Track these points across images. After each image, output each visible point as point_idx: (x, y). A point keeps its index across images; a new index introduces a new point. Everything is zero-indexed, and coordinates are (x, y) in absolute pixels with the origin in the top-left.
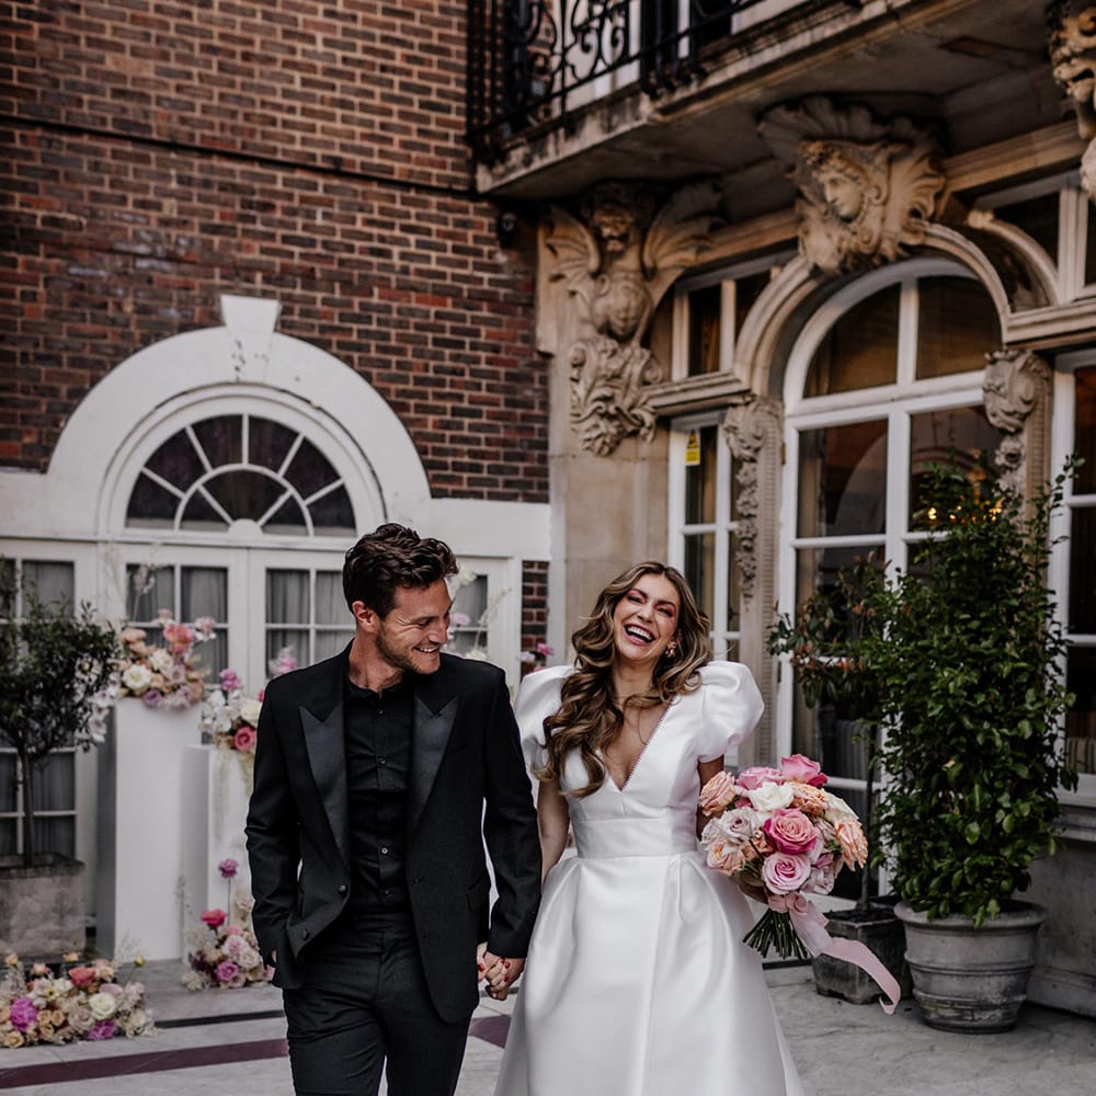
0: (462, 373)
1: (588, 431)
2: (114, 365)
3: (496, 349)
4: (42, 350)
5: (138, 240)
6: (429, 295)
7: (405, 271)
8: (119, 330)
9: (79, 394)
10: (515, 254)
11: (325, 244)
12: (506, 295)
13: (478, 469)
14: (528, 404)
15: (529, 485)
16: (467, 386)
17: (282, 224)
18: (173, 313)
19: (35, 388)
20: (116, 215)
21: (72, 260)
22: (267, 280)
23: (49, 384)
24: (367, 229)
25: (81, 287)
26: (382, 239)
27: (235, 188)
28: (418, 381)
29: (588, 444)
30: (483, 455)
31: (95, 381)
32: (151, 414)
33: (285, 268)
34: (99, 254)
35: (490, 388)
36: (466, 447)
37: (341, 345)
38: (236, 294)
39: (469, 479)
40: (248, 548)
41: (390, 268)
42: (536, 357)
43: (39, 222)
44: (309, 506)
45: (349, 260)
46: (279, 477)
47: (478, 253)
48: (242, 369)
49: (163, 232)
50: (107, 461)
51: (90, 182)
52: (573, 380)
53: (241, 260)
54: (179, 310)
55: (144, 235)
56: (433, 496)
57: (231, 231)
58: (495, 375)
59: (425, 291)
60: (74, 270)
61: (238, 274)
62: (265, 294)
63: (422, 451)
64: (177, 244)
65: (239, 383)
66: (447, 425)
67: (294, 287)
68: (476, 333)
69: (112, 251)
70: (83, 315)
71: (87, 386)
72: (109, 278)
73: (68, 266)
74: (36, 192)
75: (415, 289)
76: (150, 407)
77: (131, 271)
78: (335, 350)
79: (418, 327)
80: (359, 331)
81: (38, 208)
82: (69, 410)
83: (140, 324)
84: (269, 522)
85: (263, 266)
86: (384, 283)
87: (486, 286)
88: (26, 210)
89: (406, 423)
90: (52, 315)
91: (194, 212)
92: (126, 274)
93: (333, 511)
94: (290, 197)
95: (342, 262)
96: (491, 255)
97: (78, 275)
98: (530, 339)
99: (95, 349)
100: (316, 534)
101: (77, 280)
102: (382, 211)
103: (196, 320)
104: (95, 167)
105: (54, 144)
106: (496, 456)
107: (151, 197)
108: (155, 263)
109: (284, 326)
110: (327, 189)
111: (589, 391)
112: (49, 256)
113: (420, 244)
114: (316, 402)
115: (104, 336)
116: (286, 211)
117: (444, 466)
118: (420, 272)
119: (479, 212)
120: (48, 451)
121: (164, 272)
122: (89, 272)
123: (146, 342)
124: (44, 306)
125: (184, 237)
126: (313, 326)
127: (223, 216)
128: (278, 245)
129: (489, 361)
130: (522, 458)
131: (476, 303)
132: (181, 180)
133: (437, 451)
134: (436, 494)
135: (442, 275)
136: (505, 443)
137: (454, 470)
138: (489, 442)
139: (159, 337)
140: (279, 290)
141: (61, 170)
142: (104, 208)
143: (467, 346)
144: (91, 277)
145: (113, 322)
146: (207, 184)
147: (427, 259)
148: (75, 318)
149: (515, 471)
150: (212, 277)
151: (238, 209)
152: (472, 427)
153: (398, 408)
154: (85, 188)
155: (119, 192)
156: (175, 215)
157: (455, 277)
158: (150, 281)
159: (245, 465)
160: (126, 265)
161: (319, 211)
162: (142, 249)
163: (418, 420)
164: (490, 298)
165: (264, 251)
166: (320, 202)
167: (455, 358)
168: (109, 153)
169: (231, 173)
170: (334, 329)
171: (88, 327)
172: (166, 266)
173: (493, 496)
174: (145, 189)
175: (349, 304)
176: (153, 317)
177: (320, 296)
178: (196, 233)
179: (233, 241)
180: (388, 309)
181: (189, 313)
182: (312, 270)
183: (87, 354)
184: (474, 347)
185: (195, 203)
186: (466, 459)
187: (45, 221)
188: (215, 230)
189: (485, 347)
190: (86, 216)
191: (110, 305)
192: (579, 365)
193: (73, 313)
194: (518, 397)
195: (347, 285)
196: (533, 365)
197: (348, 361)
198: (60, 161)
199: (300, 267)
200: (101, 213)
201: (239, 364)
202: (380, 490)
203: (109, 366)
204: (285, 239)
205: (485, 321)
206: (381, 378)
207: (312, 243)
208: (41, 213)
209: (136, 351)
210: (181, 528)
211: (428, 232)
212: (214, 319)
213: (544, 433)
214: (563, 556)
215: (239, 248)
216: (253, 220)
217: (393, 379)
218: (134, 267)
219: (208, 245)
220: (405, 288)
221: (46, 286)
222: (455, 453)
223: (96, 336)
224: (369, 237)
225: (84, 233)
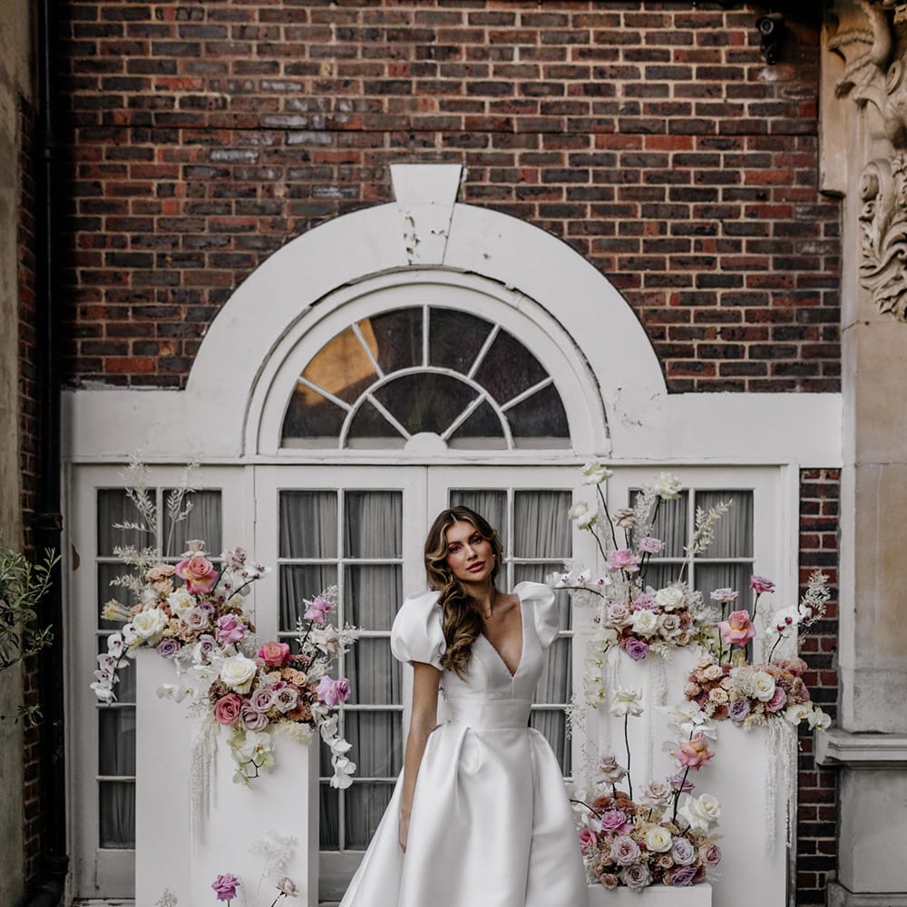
0: (713, 231)
1: (885, 287)
2: (263, 259)
3: (763, 196)
4: (181, 250)
5: (292, 111)
6: (667, 136)
7: (632, 108)
8: (270, 218)
9: (222, 296)
10: (788, 70)
11: (524, 88)
12: (774, 124)
13: (738, 352)
14: (808, 263)
15: (813, 369)
16: (720, 247)
17: (468, 70)
18: (334, 192)
19: (173, 293)
20: (265, 85)
21: (216, 144)
22: (448, 141)
23: (189, 288)
24: (580, 63)
25: (226, 173)
26: (600, 73)
27: (409, 35)
28: (650, 246)
29: (888, 305)
30: (744, 334)
31: (240, 280)
32: (304, 314)
33: (471, 125)
34: (244, 133)
35: (752, 247)
36: (718, 326)
37: (545, 211)
38: (411, 163)
39: (722, 365)
40: (427, 466)
41: (613, 107)
42: (820, 201)
43: (177, 104)
44: (505, 413)
45: (558, 104)
46: (468, 379)
47: (736, 74)
48: (415, 250)
49: (320, 98)
50: (254, 373)
51: (236, 51)
52: (863, 219)
53: (417, 119)
54: (341, 188)
55: (298, 104)
56: (670, 392)
57: (405, 88)
58: (760, 230)
59: (661, 132)
60: (216, 155)
61: (412, 138)
62: (447, 158)
63: (654, 335)
64: (338, 110)
65: (412, 268)
66: (692, 299)
67: (485, 146)
68: (734, 178)
69: (260, 128)
70: (228, 205)
71: (232, 288)
72: (257, 159)
73: (211, 151)
74: (174, 72)
75: (646, 131)
76: (306, 306)
77: (283, 148)
78: (537, 217)
79: (649, 178)
80: (569, 191)
81: (176, 89)
82: (210, 316)
83: (293, 209)
84: (456, 434)
85: (444, 125)
86: (603, 128)
87: (747, 116)
88: (162, 93)
89: (632, 301)
90: (192, 209)
91: (358, 71)
92: (276, 152)
93: (537, 418)
94: (478, 36)
95: (546, 108)
96: (753, 74)
97: (222, 161)
98: (812, 178)
99: (241, 243)
100: (516, 447)
101: (223, 166)
102: (600, 37)
103: (361, 198)
104: (242, 33)
105: (194, 14)
106: (763, 334)
107: (306, 59)
108: (312, 136)
109: (471, 194)
110: (525, 21)
111: (884, 232)
112: (189, 142)
113: (650, 73)
114: (511, 284)
115: (252, 228)
116: (472, 54)
117: (688, 352)
118: (652, 108)
119: (734, 21)
120: (188, 364)
121: (322, 145)
122: (235, 155)
123: (300, 229)
124: (184, 200)
125: (345, 100)
126: (509, 191)
127: (394, 70)
128: (464, 96)
129: (751, 213)
130: (800, 334)
131: (732, 138)
132: (342, 35)
133: (676, 333)
134: (674, 388)
135: (684, 108)
136: (774, 316)
137: (701, 355)
138: (750, 316)
139: (316, 222)
140: (464, 151)
141: (202, 42)
142: (249, 80)
143: (720, 195)
144: (237, 161)
145: (263, 210)
146: (374, 35)
147: (664, 90)
148: (219, 210)
149: (791, 351)
150: (382, 145)
151: (413, 59)
152: (726, 300)
153: (620, 282)
154: (230, 59)
155: (269, 59)
156: (335, 76)
157: (701, 109)
158: (306, 158)
159: (425, 367)
160: (277, 143)
161: (517, 48)
162: (296, 121)
163: (652, 295)
164: (754, 131)
165: (443, 106)
166: (517, 38)
167: (701, 212)
168: (257, 16)
169: (404, 17)
170: (536, 192)
171: (234, 219)
172: (325, 138)
173: (757, 387)
174: (300, 51)
175: (557, 159)
176: (310, 200)
177: (517, 152)
178: (360, 95)
179: (407, 98)
180: (610, 160)
181: (353, 190)
182: (508, 121)
183: (232, 249)
184: (729, 195)
185: (360, 60)
186: (719, 341)
187: (183, 103)
188: (385, 88)
189: (745, 195)
190: (230, 92)
191: (260, 191)
192: (870, 198)
193: (216, 204)
194: (795, 255)
195: (553, 134)
196: (818, 211)
197: (555, 230)
198: (200, 31)
199: (493, 120)
200: (248, 86)
201: (411, 244)
202: (598, 386)
203: (257, 262)
204: (472, 89)
205: (745, 161)
206: (599, 246)
207: (508, 88)
208: (178, 95)
209: (288, 240)
210: (347, 445)
211: (665, 56)
212: (384, 195)
213: (834, 299)
214: (852, 460)
215: (414, 107)
216: (432, 70)
217: (616, 246)
218: (287, 144)
219: (375, 108)
220: (631, 131)
221: (186, 175)
222: (702, 333)
223: (243, 229)
224: (584, 72)
225: (230, 110)
